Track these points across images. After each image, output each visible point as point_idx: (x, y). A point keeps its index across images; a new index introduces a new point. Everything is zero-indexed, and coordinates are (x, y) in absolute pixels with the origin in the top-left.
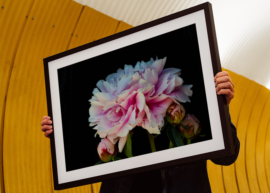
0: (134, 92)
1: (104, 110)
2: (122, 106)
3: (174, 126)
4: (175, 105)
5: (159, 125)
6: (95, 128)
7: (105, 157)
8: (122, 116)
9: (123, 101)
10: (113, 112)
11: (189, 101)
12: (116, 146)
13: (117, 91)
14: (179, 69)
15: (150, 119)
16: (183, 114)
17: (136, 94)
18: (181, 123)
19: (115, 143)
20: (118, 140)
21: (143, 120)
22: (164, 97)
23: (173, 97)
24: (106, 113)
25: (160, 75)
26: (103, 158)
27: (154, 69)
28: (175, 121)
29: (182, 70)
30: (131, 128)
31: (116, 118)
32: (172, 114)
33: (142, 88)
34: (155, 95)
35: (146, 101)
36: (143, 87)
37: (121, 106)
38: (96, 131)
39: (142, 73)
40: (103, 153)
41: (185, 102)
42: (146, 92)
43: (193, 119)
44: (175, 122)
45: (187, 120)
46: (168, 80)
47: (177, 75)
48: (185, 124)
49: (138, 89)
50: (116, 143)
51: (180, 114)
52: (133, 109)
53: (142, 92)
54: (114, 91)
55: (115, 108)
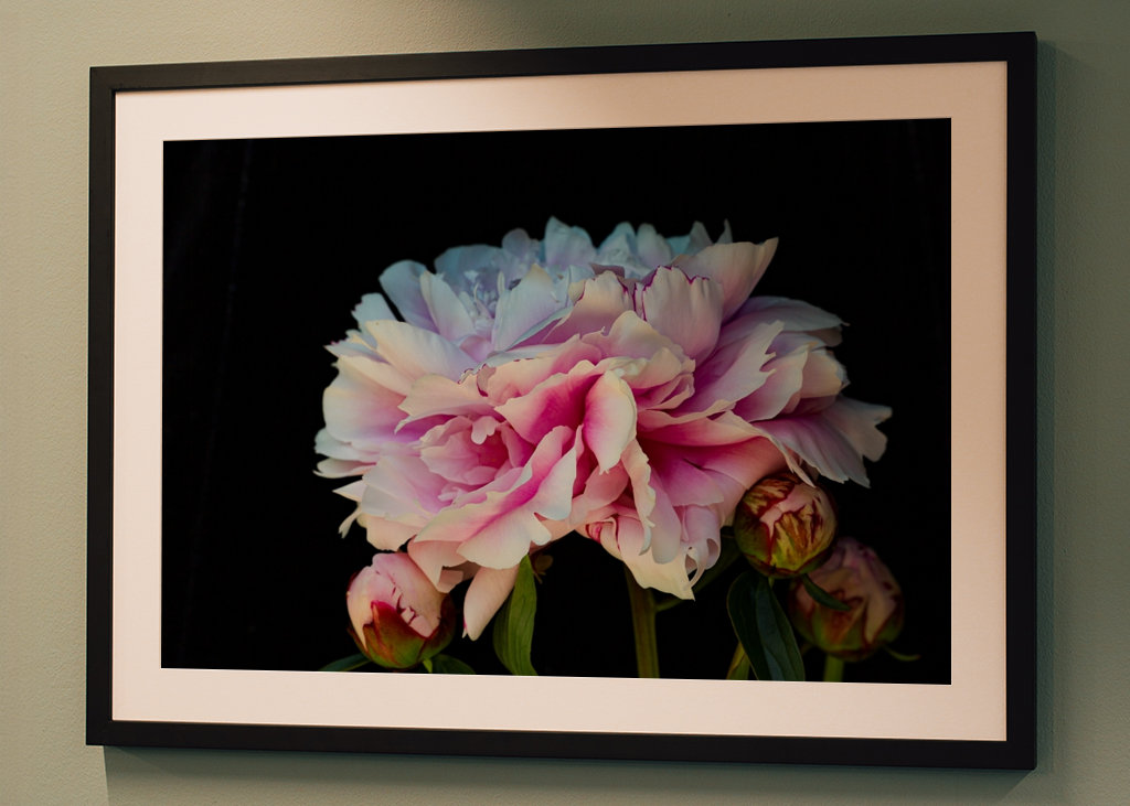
0: (584, 369)
1: (406, 415)
2: (509, 419)
3: (771, 580)
4: (786, 483)
5: (693, 555)
6: (344, 492)
7: (385, 641)
8: (503, 469)
9: (518, 395)
10: (452, 437)
11: (865, 482)
12: (452, 605)
13: (489, 339)
14: (834, 316)
15: (648, 518)
16: (824, 536)
17: (593, 380)
18: (806, 574)
19: (447, 589)
20: (467, 578)
21: (612, 511)
22: (735, 429)
23: (784, 442)
24: (417, 429)
25: (734, 319)
26: (375, 643)
27: (705, 282)
28: (779, 558)
29: (847, 325)
30: (543, 537)
31: (470, 469)
32: (770, 519)
33: (631, 359)
34: (692, 411)
35: (640, 427)
36: (635, 357)
37: (500, 419)
38: (351, 506)
39: (640, 287)
40: (377, 621)
41: (842, 479)
42: (647, 385)
43: (871, 569)
44: (775, 560)
45: (840, 566)
46: (768, 352)
47: (822, 344)
48: (828, 583)
49: (603, 358)
50: (452, 592)
51: (809, 532)
52: (567, 447)
53: (623, 378)
54: (474, 333)
55: (468, 421)
